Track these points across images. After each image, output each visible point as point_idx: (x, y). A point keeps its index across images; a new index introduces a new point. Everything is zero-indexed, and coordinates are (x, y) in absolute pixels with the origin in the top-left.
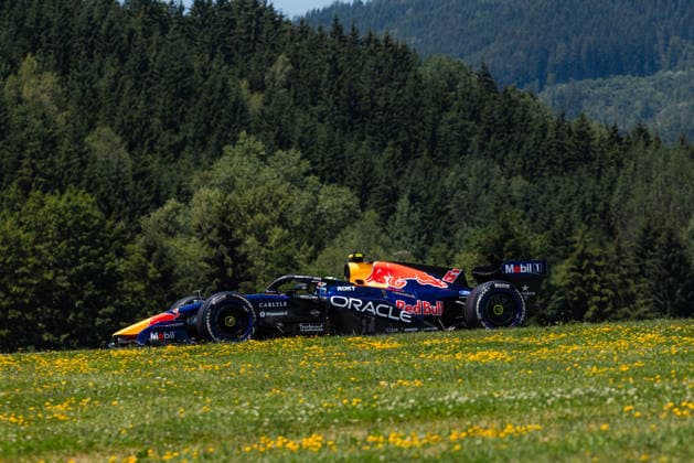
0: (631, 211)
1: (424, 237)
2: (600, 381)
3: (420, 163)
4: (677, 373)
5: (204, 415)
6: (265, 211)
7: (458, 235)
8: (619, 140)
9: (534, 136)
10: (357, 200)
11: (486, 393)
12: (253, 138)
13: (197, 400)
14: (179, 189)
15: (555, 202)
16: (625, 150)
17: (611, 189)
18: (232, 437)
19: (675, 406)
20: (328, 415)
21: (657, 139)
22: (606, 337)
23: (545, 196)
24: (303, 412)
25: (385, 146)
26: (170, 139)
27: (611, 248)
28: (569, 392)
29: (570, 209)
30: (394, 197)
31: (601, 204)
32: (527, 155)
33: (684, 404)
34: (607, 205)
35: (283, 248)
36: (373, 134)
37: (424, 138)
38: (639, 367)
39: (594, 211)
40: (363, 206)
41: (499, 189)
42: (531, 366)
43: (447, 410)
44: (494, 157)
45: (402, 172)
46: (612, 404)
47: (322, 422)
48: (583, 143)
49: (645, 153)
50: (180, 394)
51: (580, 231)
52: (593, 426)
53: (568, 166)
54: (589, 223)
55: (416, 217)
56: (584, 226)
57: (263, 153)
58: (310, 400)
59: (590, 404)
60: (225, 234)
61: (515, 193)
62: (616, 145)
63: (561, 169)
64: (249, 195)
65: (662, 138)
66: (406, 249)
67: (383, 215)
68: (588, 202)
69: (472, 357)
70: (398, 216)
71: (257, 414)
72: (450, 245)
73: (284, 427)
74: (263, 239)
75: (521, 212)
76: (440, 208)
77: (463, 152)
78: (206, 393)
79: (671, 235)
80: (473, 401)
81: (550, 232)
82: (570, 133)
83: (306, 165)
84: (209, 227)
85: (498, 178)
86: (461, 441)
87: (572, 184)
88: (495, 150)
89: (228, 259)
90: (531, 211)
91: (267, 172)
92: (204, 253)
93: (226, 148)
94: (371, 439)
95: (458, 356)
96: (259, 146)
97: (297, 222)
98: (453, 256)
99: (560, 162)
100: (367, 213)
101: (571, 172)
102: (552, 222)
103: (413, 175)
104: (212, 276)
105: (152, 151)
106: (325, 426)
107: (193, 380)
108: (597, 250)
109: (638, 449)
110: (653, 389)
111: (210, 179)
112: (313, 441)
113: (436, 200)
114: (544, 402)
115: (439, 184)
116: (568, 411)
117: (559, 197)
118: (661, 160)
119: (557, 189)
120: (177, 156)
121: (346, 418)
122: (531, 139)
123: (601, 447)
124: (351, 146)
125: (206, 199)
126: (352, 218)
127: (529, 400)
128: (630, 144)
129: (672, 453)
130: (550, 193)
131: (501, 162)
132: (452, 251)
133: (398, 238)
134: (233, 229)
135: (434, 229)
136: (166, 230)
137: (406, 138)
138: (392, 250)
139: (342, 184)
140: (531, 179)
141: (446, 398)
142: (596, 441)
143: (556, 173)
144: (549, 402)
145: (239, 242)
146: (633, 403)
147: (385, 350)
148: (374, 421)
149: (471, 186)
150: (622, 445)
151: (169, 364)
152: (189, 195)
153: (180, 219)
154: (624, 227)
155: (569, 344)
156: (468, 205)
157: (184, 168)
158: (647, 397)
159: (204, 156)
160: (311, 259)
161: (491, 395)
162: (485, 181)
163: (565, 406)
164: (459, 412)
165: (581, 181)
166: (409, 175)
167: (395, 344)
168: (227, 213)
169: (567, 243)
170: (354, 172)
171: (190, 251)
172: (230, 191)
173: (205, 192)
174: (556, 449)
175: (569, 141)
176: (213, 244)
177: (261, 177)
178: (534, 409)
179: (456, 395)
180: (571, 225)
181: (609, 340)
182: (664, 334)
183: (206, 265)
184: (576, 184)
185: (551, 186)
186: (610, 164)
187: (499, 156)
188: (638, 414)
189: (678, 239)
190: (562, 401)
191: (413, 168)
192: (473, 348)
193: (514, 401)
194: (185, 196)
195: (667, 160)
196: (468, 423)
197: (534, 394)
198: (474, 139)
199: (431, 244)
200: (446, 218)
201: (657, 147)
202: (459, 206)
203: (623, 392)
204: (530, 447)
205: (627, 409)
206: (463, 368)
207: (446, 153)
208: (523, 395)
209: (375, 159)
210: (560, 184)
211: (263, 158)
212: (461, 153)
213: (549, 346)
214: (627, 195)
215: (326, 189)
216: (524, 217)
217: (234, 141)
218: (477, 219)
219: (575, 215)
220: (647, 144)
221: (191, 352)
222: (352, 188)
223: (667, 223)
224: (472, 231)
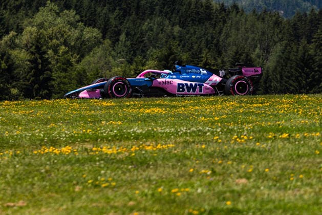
0: (229, 44)
1: (132, 52)
2: (205, 124)
3: (131, 18)
4: (241, 122)
5: (17, 135)
6: (57, 39)
7: (148, 52)
8: (225, 10)
9: (185, 7)
10: (101, 34)
11: (150, 129)
12: (53, 4)
13: (15, 128)
14: (18, 26)
15: (194, 39)
16: (228, 15)
17: (220, 33)
18: (29, 146)
19: (238, 137)
20: (76, 137)
21: (243, 10)
22: (211, 103)
23: (189, 35)
24: (64, 135)
25: (115, 9)
26: (14, 3)
27: (219, 61)
28: (189, 129)
29: (201, 42)
30: (118, 33)
31: (216, 40)
32: (182, 16)
33: (242, 136)
34: (218, 41)
35: (65, 56)
36: (110, 4)
37: (133, 6)
38: (224, 118)
39: (212, 43)
40: (104, 37)
41: (168, 31)
42: (174, 116)
43: (132, 136)
44: (166, 16)
45: (123, 22)
46: (209, 135)
47: (72, 140)
48: (208, 11)
49: (236, 17)
50: (7, 125)
51: (205, 52)
52: (199, 146)
53: (200, 21)
54: (209, 49)
55: (128, 43)
56: (207, 50)
57: (58, 11)
58: (68, 129)
59: (199, 135)
60: (38, 48)
61: (175, 34)
62: (223, 12)
63: (197, 23)
64: (50, 31)
65: (245, 10)
66: (123, 58)
67: (113, 42)
68: (209, 38)
69: (147, 111)
70: (120, 43)
71: (42, 136)
72: (144, 57)
73: (54, 143)
74: (56, 51)
75: (178, 42)
76: (140, 39)
77: (152, 13)
78: (20, 125)
79: (247, 55)
80: (144, 132)
81: (190, 52)
82: (202, 6)
83: (78, 17)
84: (31, 45)
85: (168, 26)
86: (136, 151)
87: (202, 30)
88: (167, 13)
89: (39, 61)
90: (183, 42)
91: (59, 20)
92: (28, 57)
93: (40, 8)
94: (94, 149)
95: (141, 110)
96: (56, 8)
97: (72, 44)
98: (145, 62)
99: (197, 20)
100: (106, 41)
101: (202, 24)
102: (192, 48)
103: (128, 24)
104: (31, 68)
105: (5, 8)
106: (73, 143)
107: (14, 118)
108: (213, 61)
109: (218, 157)
110: (228, 129)
111: (32, 22)
112: (66, 150)
113: (138, 36)
114: (177, 134)
115: (140, 28)
116: (188, 138)
117: (196, 36)
118: (244, 20)
119: (195, 32)
120: (17, 11)
121: (84, 139)
122: (183, 9)
123: (201, 156)
124: (99, 9)
125: (30, 32)
126: (98, 43)
127: (170, 133)
128: (229, 12)
129: (234, 160)
130: (191, 34)
131: (169, 19)
132: (145, 60)
133: (120, 53)
134: (42, 47)
135: (137, 49)
136: (10, 46)
137: (125, 6)
138: (117, 58)
139: (94, 27)
140: (182, 27)
141: (132, 130)
142: (199, 153)
143: (195, 25)
144: (180, 133)
145: (45, 53)
146: (219, 135)
147: (107, 106)
148: (97, 140)
149: (155, 30)
150: (211, 155)
151: (5, 110)
152: (22, 30)
153: (17, 41)
154: (226, 51)
155: (194, 106)
156: (153, 38)
157: (20, 17)
158: (226, 133)
159: (30, 11)
160: (78, 62)
161: (153, 130)
162: (161, 27)
163: (187, 136)
164: (137, 137)
165: (206, 29)
166: (126, 23)
167: (113, 104)
168: (40, 38)
169: (198, 58)
170: (100, 22)
171: (21, 56)
172: (41, 29)
173: (29, 28)
174: (180, 157)
175: (201, 10)
176: (32, 53)
177: (56, 22)
178: (172, 137)
179: (137, 129)
180: (201, 49)
181: (213, 104)
182: (239, 102)
183: (28, 63)
184: (204, 30)
185: (192, 31)
186: (221, 21)
187: (168, 16)
188: (220, 141)
189: (251, 58)
190: (186, 133)
191: (128, 20)
192: (149, 107)
193: (164, 133)
194: (20, 30)
195: (246, 20)
196: (141, 143)
197: (173, 130)
198: (157, 8)
199: (135, 56)
200: (142, 44)
201: (242, 14)
202: (149, 39)
203: (215, 130)
204: (168, 155)
205: (215, 138)
206: (142, 116)
207: (144, 14)
208: (168, 130)
209: (110, 16)
210: (197, 30)
211: (58, 14)
212: (150, 14)
213: (184, 107)
214: (227, 36)
215: (87, 29)
216: (179, 45)
217: (44, 5)
218: (157, 45)
219: (203, 44)
220: (237, 13)
221: (16, 104)
222: (99, 29)
223: (246, 50)
224: (154, 50)
